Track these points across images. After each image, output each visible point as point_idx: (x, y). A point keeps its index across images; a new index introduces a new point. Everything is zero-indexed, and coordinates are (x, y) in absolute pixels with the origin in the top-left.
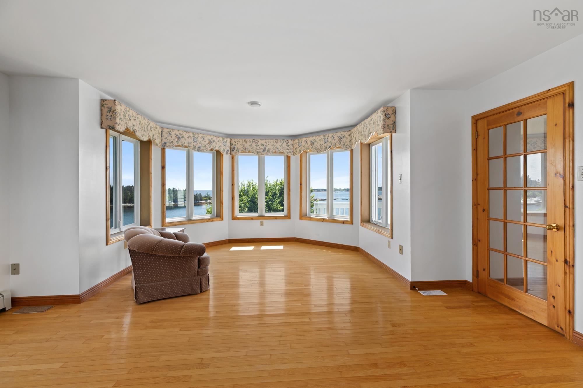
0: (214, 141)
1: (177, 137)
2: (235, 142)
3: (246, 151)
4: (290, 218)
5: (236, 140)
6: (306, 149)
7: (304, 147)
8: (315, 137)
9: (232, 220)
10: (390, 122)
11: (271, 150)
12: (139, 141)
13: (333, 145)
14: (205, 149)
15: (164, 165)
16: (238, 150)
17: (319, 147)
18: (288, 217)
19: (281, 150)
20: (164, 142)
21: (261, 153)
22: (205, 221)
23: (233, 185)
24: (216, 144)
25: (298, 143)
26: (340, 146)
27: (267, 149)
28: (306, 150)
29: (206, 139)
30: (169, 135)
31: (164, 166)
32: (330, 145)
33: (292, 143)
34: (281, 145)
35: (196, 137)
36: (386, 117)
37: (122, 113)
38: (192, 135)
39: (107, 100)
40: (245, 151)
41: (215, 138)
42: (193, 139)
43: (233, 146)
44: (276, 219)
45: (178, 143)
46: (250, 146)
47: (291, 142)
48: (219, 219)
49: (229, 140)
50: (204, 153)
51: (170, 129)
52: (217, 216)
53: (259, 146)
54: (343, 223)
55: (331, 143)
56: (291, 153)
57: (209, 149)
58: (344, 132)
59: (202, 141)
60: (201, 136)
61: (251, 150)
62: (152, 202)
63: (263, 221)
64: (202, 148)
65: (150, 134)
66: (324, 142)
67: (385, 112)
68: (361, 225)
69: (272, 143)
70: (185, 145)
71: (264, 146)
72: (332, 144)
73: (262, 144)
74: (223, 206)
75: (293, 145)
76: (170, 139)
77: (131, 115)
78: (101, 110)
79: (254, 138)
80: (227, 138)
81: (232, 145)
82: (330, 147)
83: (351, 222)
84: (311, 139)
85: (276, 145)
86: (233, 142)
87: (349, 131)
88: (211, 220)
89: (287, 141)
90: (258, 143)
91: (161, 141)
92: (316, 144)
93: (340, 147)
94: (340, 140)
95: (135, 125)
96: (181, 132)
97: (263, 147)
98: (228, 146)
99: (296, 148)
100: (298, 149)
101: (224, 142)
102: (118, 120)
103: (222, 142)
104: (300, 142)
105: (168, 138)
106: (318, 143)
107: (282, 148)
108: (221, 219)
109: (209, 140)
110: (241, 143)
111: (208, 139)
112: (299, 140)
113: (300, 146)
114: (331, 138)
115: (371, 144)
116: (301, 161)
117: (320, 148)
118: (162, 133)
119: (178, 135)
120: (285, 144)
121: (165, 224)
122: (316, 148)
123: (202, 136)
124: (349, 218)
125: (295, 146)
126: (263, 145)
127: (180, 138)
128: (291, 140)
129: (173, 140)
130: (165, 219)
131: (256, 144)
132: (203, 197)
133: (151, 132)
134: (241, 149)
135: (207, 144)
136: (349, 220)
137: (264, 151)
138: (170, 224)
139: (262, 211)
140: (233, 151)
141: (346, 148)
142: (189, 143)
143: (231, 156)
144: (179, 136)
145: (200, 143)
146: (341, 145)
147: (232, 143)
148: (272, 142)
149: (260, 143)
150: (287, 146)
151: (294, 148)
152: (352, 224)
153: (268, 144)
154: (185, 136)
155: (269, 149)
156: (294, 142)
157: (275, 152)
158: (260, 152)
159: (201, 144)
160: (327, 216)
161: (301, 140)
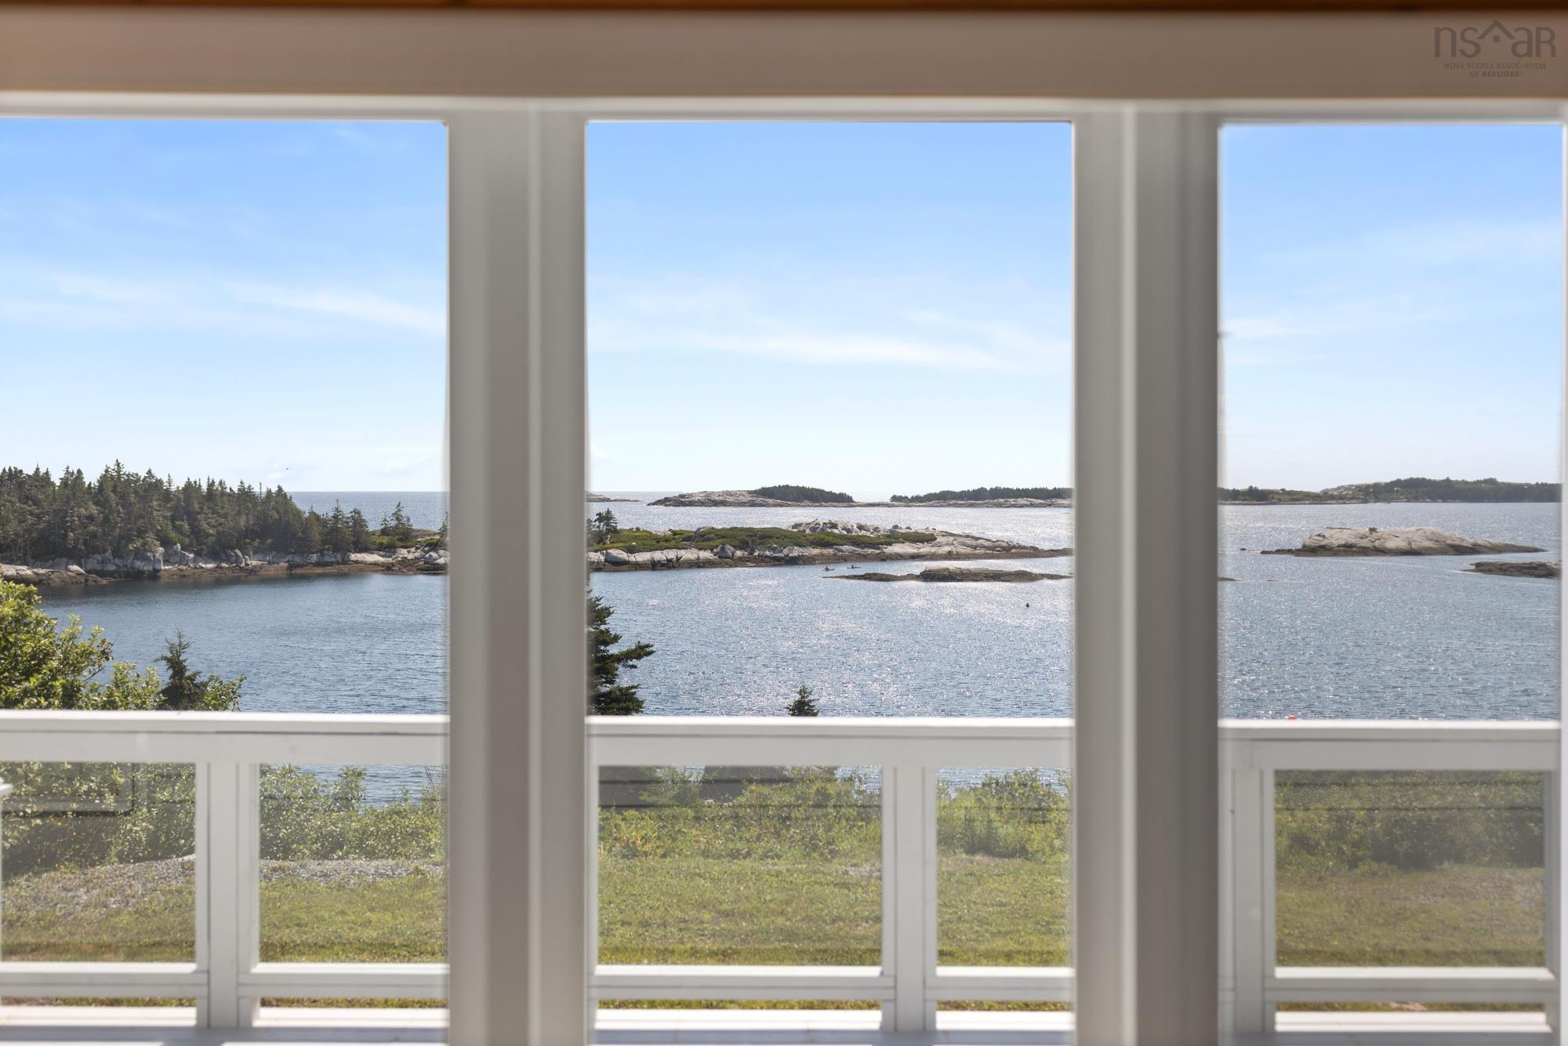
132: (373, 533)
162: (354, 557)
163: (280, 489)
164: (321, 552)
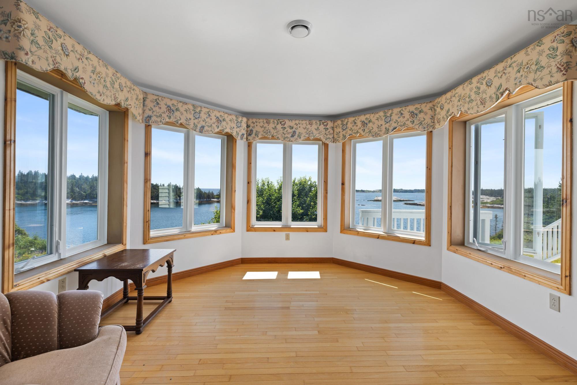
0: (224, 120)
1: (169, 109)
2: (253, 122)
4: (326, 231)
5: (254, 120)
6: (354, 133)
7: (350, 130)
8: (369, 115)
9: (247, 231)
11: (302, 136)
12: (108, 112)
13: (401, 126)
14: (211, 130)
15: (149, 151)
16: (257, 135)
17: (375, 129)
18: (323, 229)
19: (317, 136)
20: (147, 115)
21: (288, 139)
22: (210, 233)
23: (248, 183)
24: (227, 124)
25: (341, 126)
26: (413, 126)
27: (297, 133)
29: (213, 115)
30: (156, 105)
31: (149, 153)
32: (395, 125)
33: (333, 126)
34: (316, 128)
35: (198, 111)
36: (574, 45)
37: (40, 34)
38: (191, 107)
40: (266, 136)
41: (226, 115)
42: (193, 114)
43: (251, 128)
44: (307, 231)
45: (170, 118)
46: (273, 129)
47: (330, 124)
48: (229, 230)
49: (245, 120)
51: (158, 96)
52: (226, 226)
53: (286, 130)
54: (414, 244)
55: (396, 122)
56: (330, 140)
57: (217, 130)
58: (420, 105)
59: (207, 118)
60: (204, 110)
61: (276, 135)
62: (127, 206)
63: (289, 234)
64: (206, 128)
65: (119, 95)
66: (385, 121)
67: (572, 36)
68: (448, 249)
69: (304, 126)
70: (181, 122)
71: (294, 129)
72: (399, 124)
73: (290, 126)
74: (234, 213)
75: (333, 128)
76: (158, 111)
79: (279, 117)
80: (243, 117)
81: (249, 127)
82: (394, 128)
83: (428, 243)
84: (363, 118)
85: (310, 128)
86: (250, 123)
87: (431, 102)
88: (218, 232)
89: (326, 122)
90: (284, 124)
91: (143, 113)
92: (370, 125)
93: (412, 129)
94: (412, 117)
96: (175, 103)
97: (292, 131)
98: (243, 128)
99: (338, 132)
100: (341, 133)
101: (238, 122)
102: (26, 44)
103: (236, 122)
104: (345, 123)
105: (154, 109)
106: (374, 124)
107: (318, 132)
108: (232, 230)
109: (217, 118)
110: (262, 124)
111: (215, 116)
112: (342, 121)
113: (344, 130)
114: (396, 114)
115: (467, 123)
116: (343, 151)
117: (376, 131)
118: (144, 101)
119: (171, 106)
120: (322, 127)
121: (148, 240)
122: (370, 132)
123: (207, 111)
124: (424, 235)
125: (337, 130)
126: (292, 128)
127: (173, 111)
128: (331, 121)
129: (163, 113)
130: (149, 232)
131: (282, 126)
133: (120, 93)
134: (262, 133)
135: (214, 123)
136: (424, 239)
137: (292, 136)
138: (156, 240)
139: (287, 219)
140: (251, 135)
141: (424, 128)
142: (187, 120)
143: (246, 143)
144: (172, 108)
145: (203, 121)
146: (415, 125)
148: (304, 123)
149: (288, 125)
150: (325, 130)
151: (335, 133)
152: (430, 246)
153: (298, 126)
154: (182, 109)
155: (299, 133)
156: (336, 124)
157: (308, 139)
158: (287, 137)
159: (204, 123)
160: (382, 230)
161: (346, 121)
162: (212, 200)
163: (199, 188)
164: (206, 199)
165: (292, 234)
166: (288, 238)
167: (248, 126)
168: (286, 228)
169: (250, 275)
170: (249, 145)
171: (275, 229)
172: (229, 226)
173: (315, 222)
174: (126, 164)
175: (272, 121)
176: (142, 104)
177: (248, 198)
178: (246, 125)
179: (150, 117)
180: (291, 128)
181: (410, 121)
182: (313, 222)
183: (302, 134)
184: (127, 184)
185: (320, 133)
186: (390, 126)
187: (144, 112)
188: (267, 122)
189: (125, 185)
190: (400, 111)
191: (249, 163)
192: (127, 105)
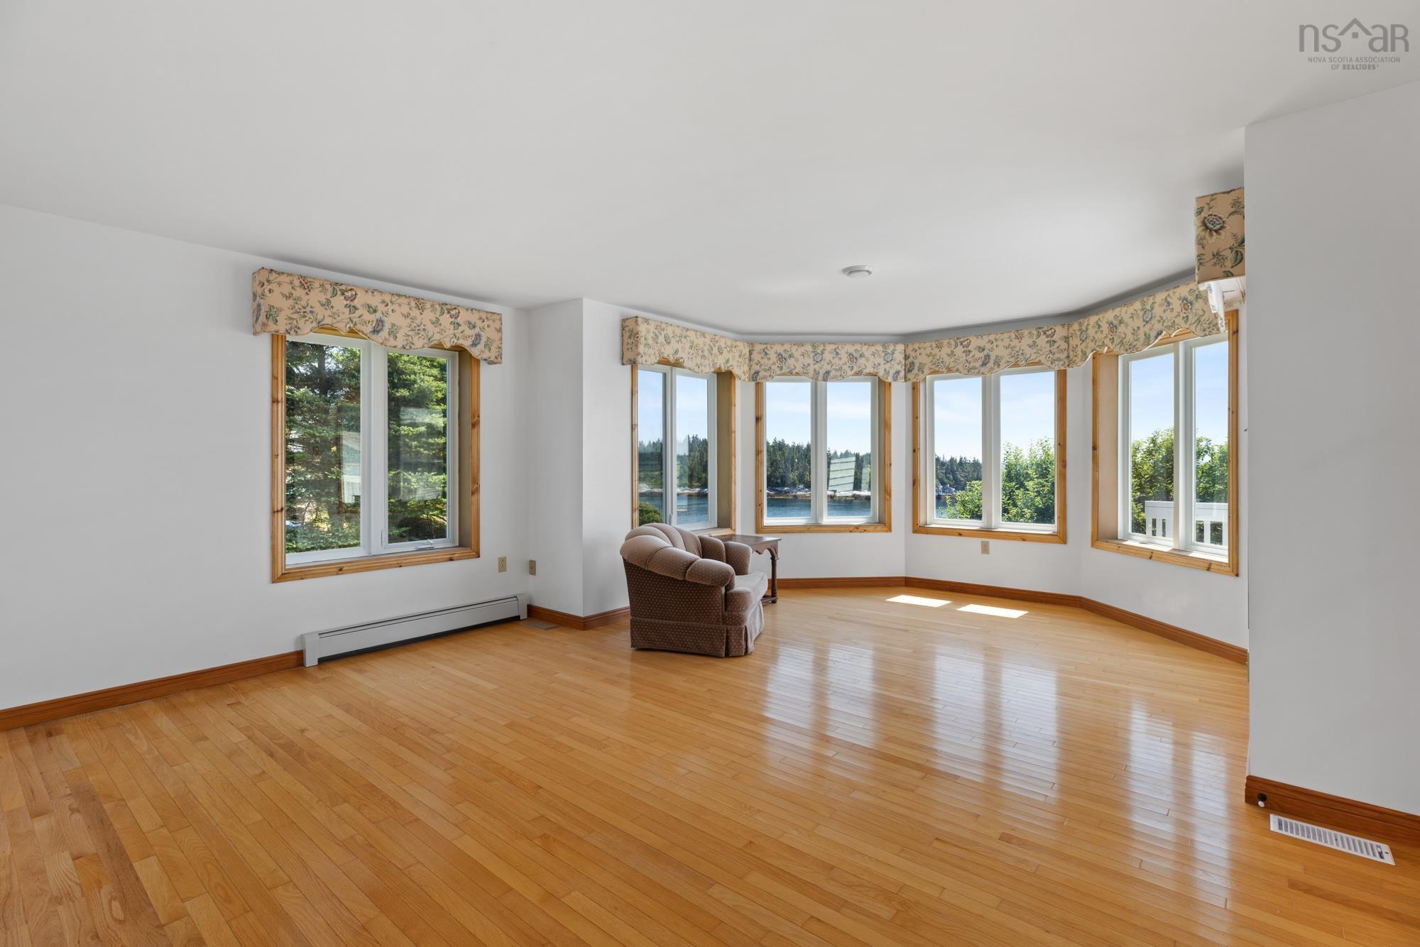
0: (861, 356)
1: (781, 358)
2: (914, 350)
3: (940, 370)
4: (1065, 543)
5: (916, 346)
6: (1098, 346)
7: (1093, 341)
8: (1119, 309)
9: (914, 532)
10: (1223, 241)
11: (1004, 361)
13: (1169, 327)
14: (843, 375)
15: (761, 414)
16: (923, 369)
17: (1130, 337)
18: (1061, 537)
19: (1034, 357)
20: (754, 371)
21: (977, 371)
22: (850, 529)
23: (914, 451)
24: (868, 360)
25: (1079, 333)
26: (1187, 327)
27: (993, 358)
28: (1098, 349)
29: (843, 353)
30: (764, 356)
31: (760, 416)
32: (1158, 327)
33: (1066, 334)
34: (1031, 343)
35: (819, 351)
36: (1207, 228)
37: (650, 336)
38: (809, 348)
39: (627, 319)
40: (937, 369)
41: (865, 348)
42: (812, 357)
43: (911, 360)
44: (1024, 540)
45: (784, 368)
46: (949, 355)
47: (1060, 332)
48: (882, 528)
49: (900, 347)
50: (840, 383)
51: (766, 343)
52: (879, 522)
53: (971, 354)
54: (1209, 569)
55: (1161, 320)
56: (1062, 362)
57: (850, 373)
59: (834, 358)
60: (830, 347)
61: (953, 366)
63: (989, 542)
64: (833, 373)
65: (718, 360)
66: (1144, 320)
67: (1203, 215)
69: (1006, 342)
70: (797, 370)
72: (1165, 324)
73: (980, 348)
74: (891, 502)
75: (1066, 339)
76: (766, 363)
77: (671, 335)
78: (623, 336)
79: (959, 333)
80: (896, 343)
81: (909, 358)
82: (1159, 334)
83: (1234, 568)
84: (1110, 315)
85: (1018, 345)
86: (909, 351)
88: (865, 529)
89: (1051, 329)
90: (968, 345)
91: (750, 369)
92: (1121, 329)
93: (1186, 332)
94: (1185, 309)
95: (680, 350)
96: (787, 347)
97: (982, 355)
98: (898, 361)
99: (1075, 346)
100: (1079, 349)
101: (887, 354)
102: (641, 349)
103: (883, 354)
104: (1084, 328)
105: (762, 362)
106: (1127, 326)
107: (1035, 350)
108: (886, 529)
109: (851, 354)
110: (928, 351)
111: (847, 353)
113: (1083, 341)
114: (1160, 305)
116: (1095, 381)
117: (1132, 340)
118: (750, 354)
119: (782, 352)
120: (1042, 340)
121: (762, 528)
122: (1121, 342)
123: (833, 347)
124: (1226, 553)
125: (1075, 341)
126: (984, 350)
127: (785, 359)
128: (1063, 325)
129: (773, 364)
130: (762, 519)
131: (963, 350)
133: (720, 357)
134: (929, 365)
136: (1226, 560)
137: (984, 364)
138: (771, 529)
139: (990, 515)
140: (911, 371)
141: (1204, 330)
142: (804, 367)
143: (907, 385)
144: (784, 355)
145: (828, 364)
146: (1189, 323)
147: (907, 353)
148: (1006, 338)
149: (975, 346)
150: (1048, 345)
151: (1070, 348)
152: (1238, 575)
153: (995, 344)
154: (797, 354)
156: (1070, 330)
157: (1016, 365)
158: (974, 368)
159: (830, 366)
161: (1086, 324)
165: (993, 543)
166: (985, 549)
167: (906, 357)
168: (988, 532)
169: (904, 599)
170: (915, 388)
171: (960, 532)
172: (883, 523)
173: (1051, 525)
174: (733, 434)
175: (945, 342)
176: (747, 360)
177: (913, 477)
178: (903, 356)
179: (757, 373)
180: (982, 349)
181: (1182, 316)
182: (1048, 525)
183: (1002, 358)
184: (735, 457)
185: (1039, 351)
186: (1151, 329)
187: (750, 367)
188: (937, 346)
189: (733, 458)
190: (1166, 299)
191: (915, 417)
192: (728, 367)
